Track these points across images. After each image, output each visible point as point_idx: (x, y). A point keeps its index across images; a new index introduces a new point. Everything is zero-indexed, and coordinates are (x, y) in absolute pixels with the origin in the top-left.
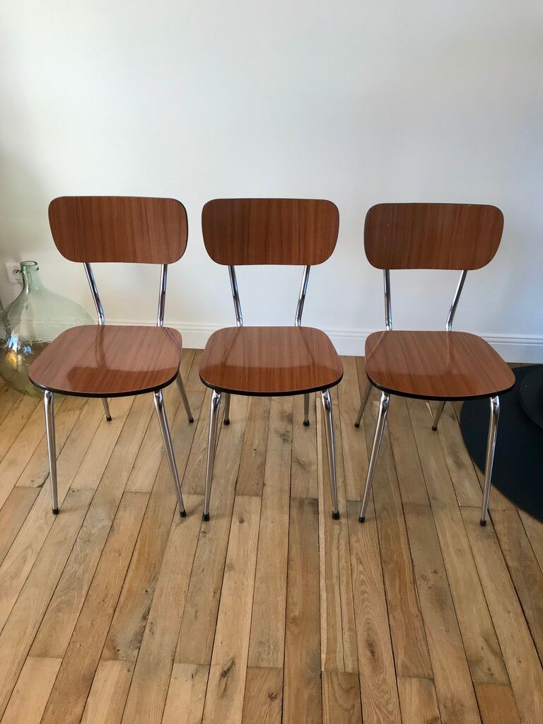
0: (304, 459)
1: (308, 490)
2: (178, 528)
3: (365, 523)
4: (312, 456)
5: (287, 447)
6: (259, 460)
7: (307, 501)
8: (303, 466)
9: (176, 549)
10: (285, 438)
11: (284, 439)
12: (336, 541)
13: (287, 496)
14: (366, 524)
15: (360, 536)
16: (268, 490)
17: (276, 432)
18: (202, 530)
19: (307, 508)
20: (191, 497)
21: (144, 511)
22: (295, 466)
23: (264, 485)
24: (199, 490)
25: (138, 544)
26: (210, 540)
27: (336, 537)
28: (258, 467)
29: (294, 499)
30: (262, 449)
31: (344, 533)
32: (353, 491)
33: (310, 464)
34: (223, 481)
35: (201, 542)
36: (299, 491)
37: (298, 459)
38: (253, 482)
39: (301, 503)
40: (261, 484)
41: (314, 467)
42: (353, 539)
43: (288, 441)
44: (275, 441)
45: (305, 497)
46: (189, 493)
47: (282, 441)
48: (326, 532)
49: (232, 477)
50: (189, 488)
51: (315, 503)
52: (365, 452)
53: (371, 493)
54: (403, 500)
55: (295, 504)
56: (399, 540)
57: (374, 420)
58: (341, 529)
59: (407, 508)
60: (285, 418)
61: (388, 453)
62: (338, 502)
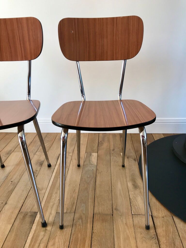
0: (39, 186)
3: (63, 230)
4: (45, 184)
6: (11, 187)
7: (29, 214)
13: (18, 210)
14: (65, 230)
16: (7, 207)
19: (28, 219)
23: (6, 204)
27: (38, 242)
28: (8, 191)
29: (22, 212)
30: (16, 181)
31: (46, 238)
33: (42, 189)
36: (27, 207)
39: (26, 215)
40: (4, 203)
41: (43, 191)
42: (50, 244)
43: (35, 176)
45: (29, 211)
48: (33, 238)
51: (34, 215)
52: (78, 180)
53: (74, 207)
54: (95, 211)
55: (21, 216)
56: (85, 243)
57: (90, 162)
58: (44, 235)
59: (96, 217)
60: (39, 163)
61: (93, 180)
62: (51, 213)
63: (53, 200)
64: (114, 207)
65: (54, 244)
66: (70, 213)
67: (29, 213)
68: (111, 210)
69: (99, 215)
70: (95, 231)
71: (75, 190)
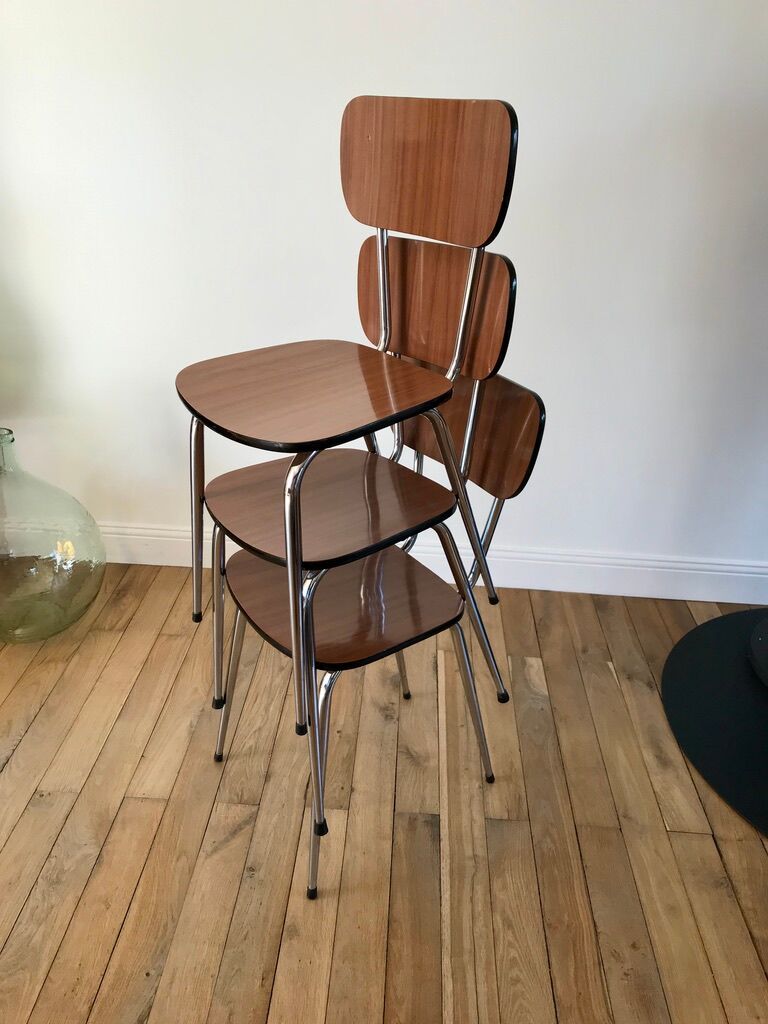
0: (416, 749)
1: (423, 800)
2: (208, 860)
4: (430, 744)
5: (391, 728)
6: (345, 749)
7: (421, 819)
8: (416, 760)
9: (203, 896)
10: (387, 713)
11: (387, 716)
12: (467, 888)
13: (389, 808)
15: (509, 879)
16: (358, 798)
17: (375, 703)
18: (249, 864)
19: (423, 831)
20: (233, 807)
21: (154, 830)
22: (402, 758)
23: (352, 790)
24: (245, 798)
25: (140, 890)
26: (261, 882)
27: (468, 879)
28: (344, 759)
29: (402, 814)
30: (350, 731)
31: (482, 874)
32: (497, 803)
33: (427, 759)
34: (285, 783)
35: (245, 886)
36: (409, 802)
37: (408, 750)
38: (335, 785)
39: (413, 820)
40: (347, 788)
41: (433, 763)
42: (497, 885)
43: (392, 718)
44: (371, 718)
45: (418, 811)
46: (230, 802)
47: (383, 718)
48: (451, 871)
49: (300, 776)
50: (230, 793)
51: (434, 821)
52: (514, 739)
53: (525, 807)
54: (577, 819)
55: (402, 823)
56: (572, 888)
57: (528, 687)
58: (476, 867)
59: (583, 833)
60: (388, 681)
61: (551, 741)
62: (472, 820)
63: (467, 787)
64: (621, 812)
65: (505, 887)
66: (518, 819)
67: (420, 817)
68: (615, 818)
69: (589, 829)
70: (588, 863)
71: (512, 763)
